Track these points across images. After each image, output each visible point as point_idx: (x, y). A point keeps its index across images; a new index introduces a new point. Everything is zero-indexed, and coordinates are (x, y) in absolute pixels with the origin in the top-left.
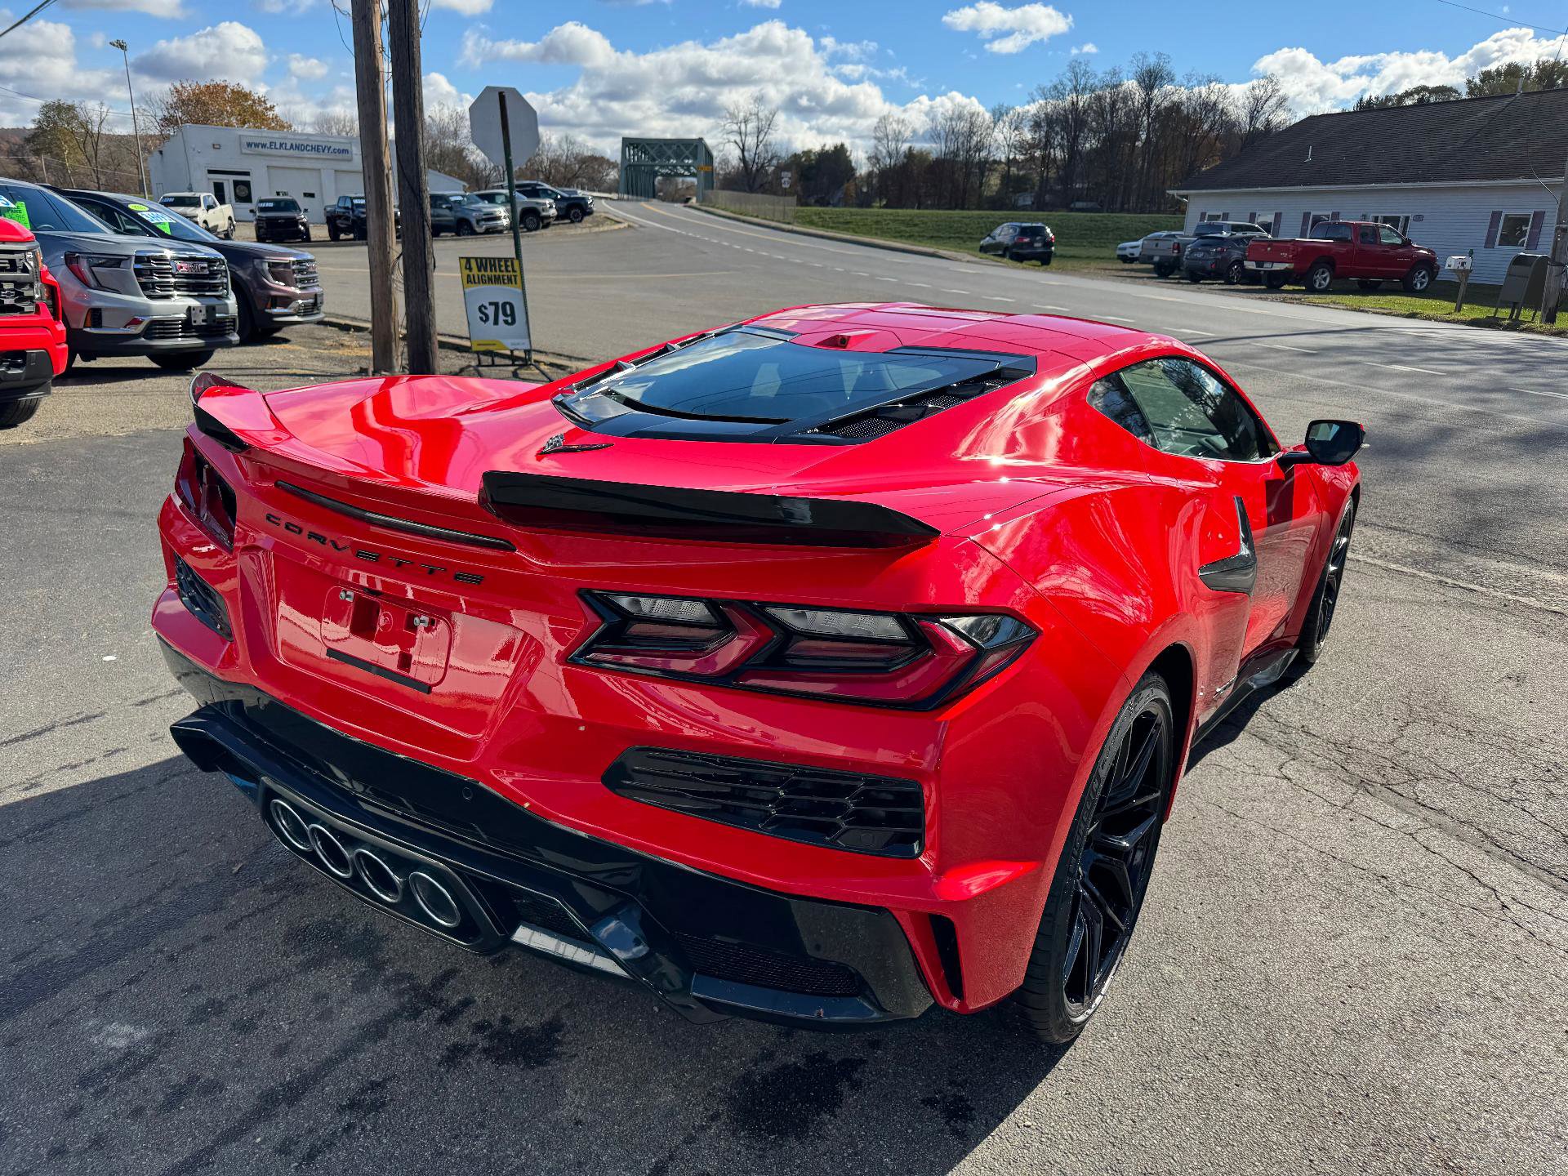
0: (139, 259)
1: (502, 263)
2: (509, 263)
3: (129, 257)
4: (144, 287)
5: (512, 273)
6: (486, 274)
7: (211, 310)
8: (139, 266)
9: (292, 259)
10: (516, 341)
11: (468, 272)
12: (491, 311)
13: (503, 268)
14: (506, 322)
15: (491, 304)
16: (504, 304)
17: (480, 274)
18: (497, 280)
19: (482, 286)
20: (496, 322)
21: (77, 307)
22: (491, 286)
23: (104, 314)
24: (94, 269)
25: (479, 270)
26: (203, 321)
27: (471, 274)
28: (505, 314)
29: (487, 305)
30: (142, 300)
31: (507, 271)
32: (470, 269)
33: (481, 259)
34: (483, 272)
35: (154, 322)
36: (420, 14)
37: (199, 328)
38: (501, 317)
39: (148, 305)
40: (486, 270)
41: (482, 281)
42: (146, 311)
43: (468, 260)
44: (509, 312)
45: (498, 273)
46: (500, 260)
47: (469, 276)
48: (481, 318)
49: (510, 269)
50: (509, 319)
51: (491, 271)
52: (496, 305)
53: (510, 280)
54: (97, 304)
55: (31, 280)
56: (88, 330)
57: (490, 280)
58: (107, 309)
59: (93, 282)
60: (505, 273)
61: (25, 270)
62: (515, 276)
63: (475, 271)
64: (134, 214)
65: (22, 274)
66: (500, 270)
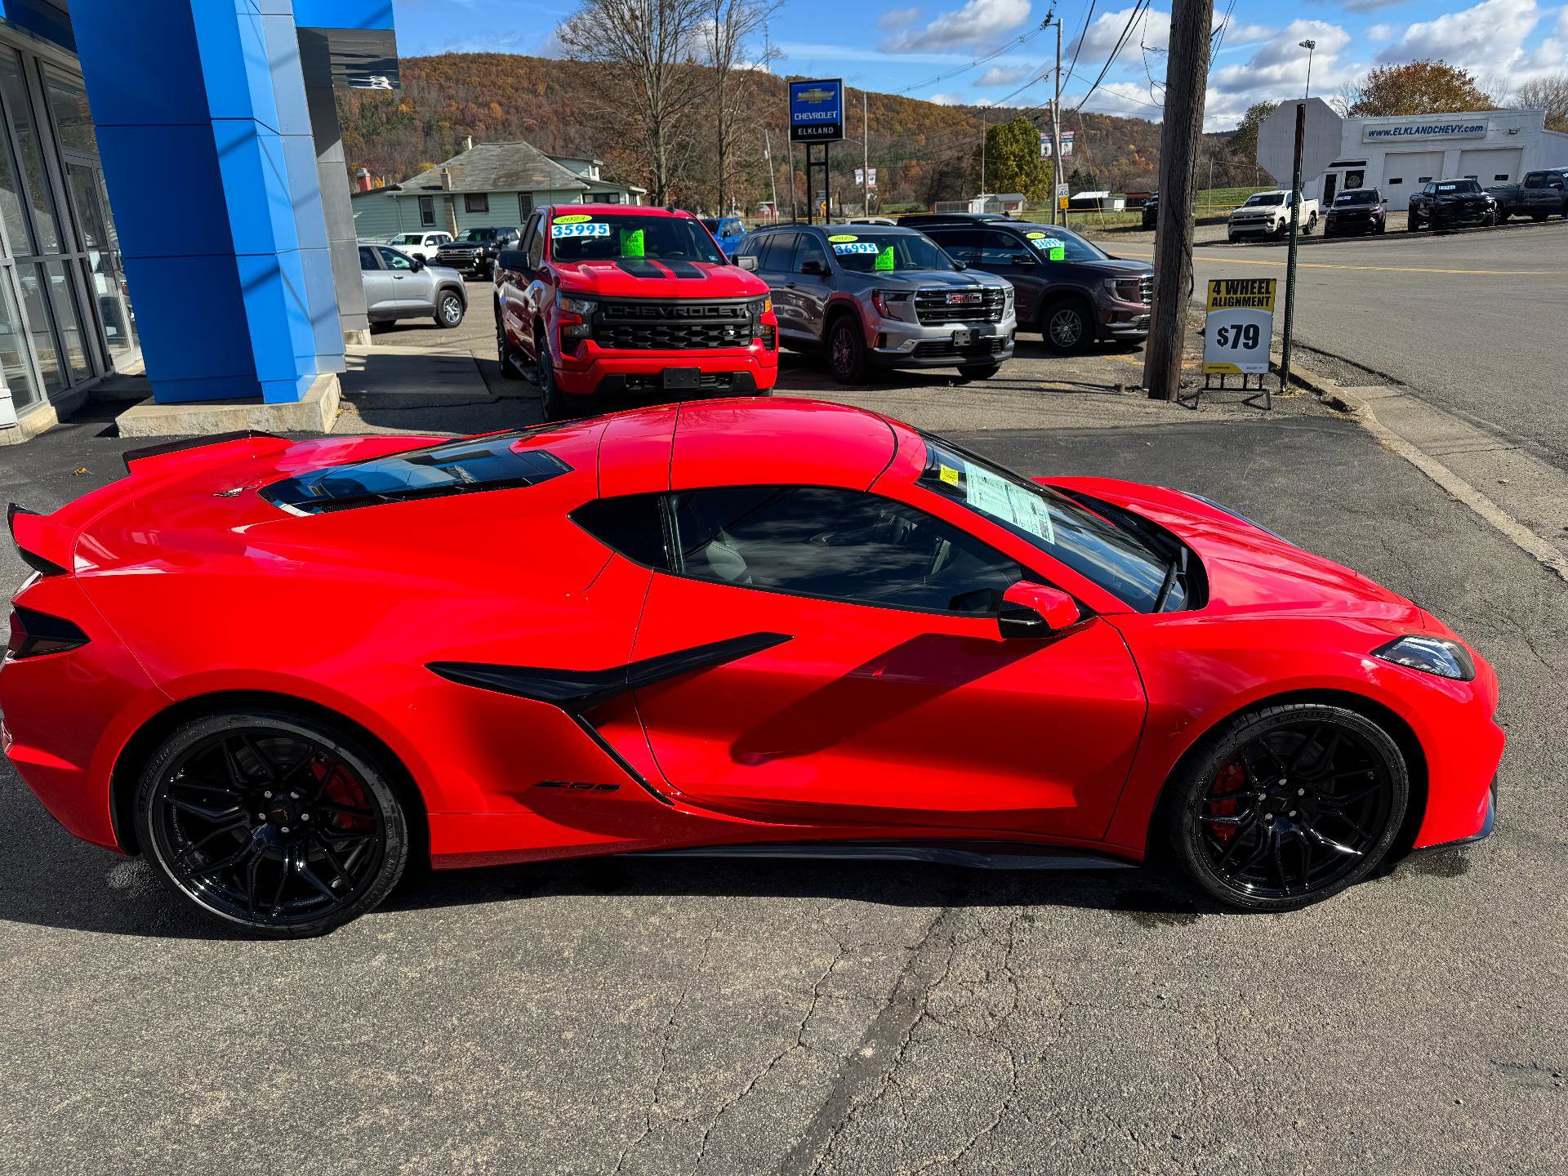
0: (920, 294)
1: (1257, 285)
2: (1264, 285)
3: (913, 292)
4: (920, 315)
5: (1265, 295)
6: (1235, 296)
7: (974, 334)
8: (917, 299)
9: (1144, 276)
10: (1253, 365)
11: (1215, 295)
12: (1231, 334)
13: (1256, 290)
14: (1246, 345)
15: (1233, 327)
16: (1248, 328)
17: (1228, 296)
18: (1247, 302)
19: (1228, 309)
20: (1235, 346)
21: (873, 331)
22: (1238, 308)
23: (888, 337)
24: (888, 303)
25: (1228, 292)
26: (966, 342)
27: (1218, 297)
28: (1247, 337)
29: (1229, 328)
30: (918, 326)
31: (1260, 292)
32: (1219, 292)
33: (1233, 281)
34: (1232, 295)
35: (921, 344)
37: (961, 348)
38: (1242, 340)
39: (919, 330)
40: (1235, 293)
41: (1229, 303)
42: (916, 335)
43: (1218, 282)
44: (1251, 335)
45: (1238, 295)
46: (1254, 281)
47: (1215, 299)
48: (1219, 341)
49: (1263, 290)
50: (1250, 342)
51: (1241, 293)
52: (1238, 328)
53: (1260, 302)
54: (884, 330)
55: (748, 322)
56: (877, 349)
57: (1238, 302)
58: (892, 333)
59: (886, 314)
60: (1257, 295)
61: (744, 316)
62: (1268, 298)
63: (1223, 294)
64: (1028, 242)
65: (740, 320)
66: (1252, 293)
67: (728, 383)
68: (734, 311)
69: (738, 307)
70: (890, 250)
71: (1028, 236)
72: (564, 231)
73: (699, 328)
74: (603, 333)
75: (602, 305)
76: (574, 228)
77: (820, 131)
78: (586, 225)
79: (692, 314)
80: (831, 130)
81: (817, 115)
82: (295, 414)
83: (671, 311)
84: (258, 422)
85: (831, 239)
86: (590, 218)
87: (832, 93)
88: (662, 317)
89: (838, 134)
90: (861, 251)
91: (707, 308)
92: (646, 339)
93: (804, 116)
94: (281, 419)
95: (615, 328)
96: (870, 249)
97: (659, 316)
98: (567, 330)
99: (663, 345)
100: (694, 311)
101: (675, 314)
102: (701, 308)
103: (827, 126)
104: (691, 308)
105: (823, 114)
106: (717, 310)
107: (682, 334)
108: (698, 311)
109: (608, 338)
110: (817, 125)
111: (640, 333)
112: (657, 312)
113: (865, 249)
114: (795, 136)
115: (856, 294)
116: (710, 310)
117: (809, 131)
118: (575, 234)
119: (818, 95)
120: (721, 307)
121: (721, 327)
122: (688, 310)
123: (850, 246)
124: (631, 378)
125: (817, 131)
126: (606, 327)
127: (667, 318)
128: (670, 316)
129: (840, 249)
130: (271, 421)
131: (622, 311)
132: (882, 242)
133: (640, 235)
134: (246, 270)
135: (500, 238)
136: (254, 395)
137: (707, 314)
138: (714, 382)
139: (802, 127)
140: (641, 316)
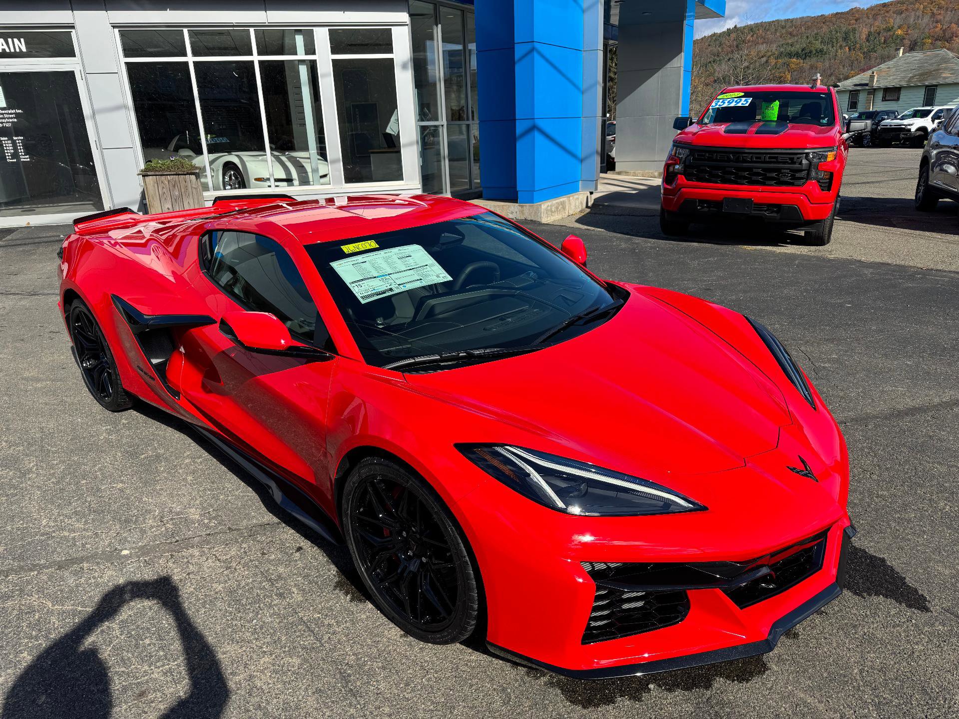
55: (804, 168)
61: (801, 163)
65: (797, 166)
67: (776, 212)
68: (792, 159)
69: (795, 157)
73: (759, 170)
74: (690, 171)
75: (692, 151)
76: (726, 102)
78: (736, 99)
79: (754, 159)
82: (529, 210)
83: (739, 158)
84: (512, 213)
88: (731, 161)
91: (768, 156)
92: (718, 176)
94: (522, 212)
95: (699, 168)
97: (729, 160)
98: (670, 169)
99: (730, 181)
100: (757, 158)
102: (763, 156)
104: (755, 156)
106: (777, 158)
107: (745, 174)
108: (760, 158)
109: (693, 175)
111: (714, 172)
112: (729, 158)
116: (770, 158)
118: (726, 105)
120: (781, 156)
121: (778, 170)
122: (752, 157)
124: (702, 202)
126: (693, 167)
127: (735, 162)
128: (737, 160)
130: (518, 213)
131: (704, 156)
133: (777, 105)
134: (520, 127)
136: (513, 198)
137: (768, 160)
138: (765, 211)
140: (716, 160)
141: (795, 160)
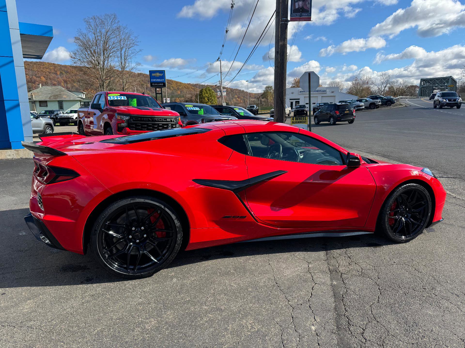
3: (213, 119)
6: (298, 121)
11: (293, 121)
13: (303, 119)
17: (296, 121)
18: (301, 122)
19: (296, 124)
22: (299, 124)
25: (296, 120)
27: (294, 121)
32: (293, 120)
33: (297, 117)
36: (287, 57)
40: (298, 120)
45: (299, 121)
47: (293, 122)
49: (304, 119)
53: (304, 122)
55: (175, 124)
57: (298, 122)
61: (174, 122)
62: (306, 121)
63: (295, 120)
64: (235, 110)
65: (173, 123)
66: (302, 120)
68: (171, 120)
69: (172, 119)
70: (202, 109)
71: (235, 109)
72: (112, 98)
73: (161, 125)
74: (131, 126)
75: (131, 117)
76: (115, 97)
77: (159, 84)
78: (119, 97)
79: (159, 120)
80: (162, 84)
81: (158, 80)
82: (23, 152)
83: (153, 120)
84: (10, 155)
85: (186, 106)
86: (120, 95)
87: (162, 74)
88: (150, 121)
89: (164, 85)
90: (195, 109)
91: (163, 119)
92: (145, 128)
93: (154, 80)
94: (18, 154)
95: (136, 124)
96: (197, 109)
97: (149, 121)
98: (119, 125)
99: (150, 130)
100: (160, 120)
101: (154, 120)
102: (162, 119)
103: (161, 83)
104: (159, 119)
105: (160, 80)
106: (166, 120)
107: (156, 126)
108: (161, 120)
109: (133, 127)
110: (158, 83)
111: (143, 126)
112: (149, 119)
113: (196, 109)
114: (152, 86)
115: (197, 121)
116: (164, 120)
117: (156, 84)
118: (116, 99)
119: (158, 74)
120: (167, 119)
121: (167, 125)
122: (158, 119)
123: (191, 108)
125: (158, 84)
126: (133, 124)
127: (152, 122)
128: (153, 121)
129: (189, 108)
130: (15, 155)
131: (138, 119)
132: (200, 107)
133: (135, 100)
134: (7, 105)
135: (55, 113)
136: (8, 147)
137: (163, 120)
139: (154, 83)
140: (144, 121)
141: (172, 120)
